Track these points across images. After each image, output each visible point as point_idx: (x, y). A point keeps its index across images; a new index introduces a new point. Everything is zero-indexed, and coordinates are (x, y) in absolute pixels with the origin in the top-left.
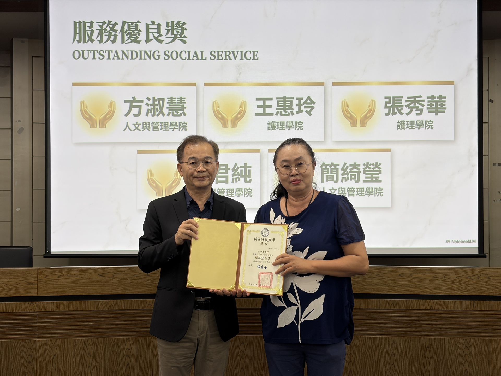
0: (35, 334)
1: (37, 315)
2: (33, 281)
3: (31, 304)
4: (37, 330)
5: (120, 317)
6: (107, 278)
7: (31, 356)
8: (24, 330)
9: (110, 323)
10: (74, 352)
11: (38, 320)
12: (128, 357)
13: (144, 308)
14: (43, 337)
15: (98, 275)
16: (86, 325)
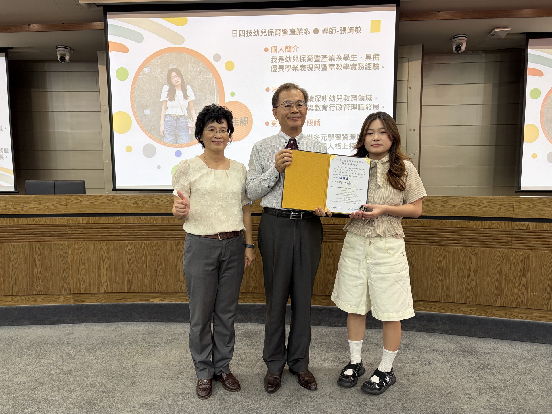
0: (67, 239)
1: (68, 226)
2: (63, 204)
3: (63, 219)
4: (68, 236)
5: (123, 228)
6: (113, 202)
7: (65, 253)
8: (60, 236)
9: (117, 232)
10: (94, 250)
11: (69, 229)
12: (130, 254)
13: (139, 223)
14: (72, 241)
15: (107, 200)
16: (101, 233)
